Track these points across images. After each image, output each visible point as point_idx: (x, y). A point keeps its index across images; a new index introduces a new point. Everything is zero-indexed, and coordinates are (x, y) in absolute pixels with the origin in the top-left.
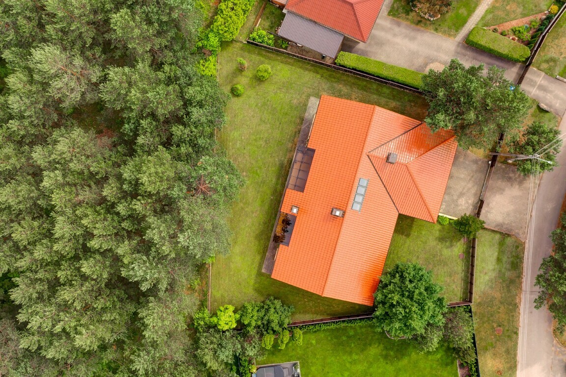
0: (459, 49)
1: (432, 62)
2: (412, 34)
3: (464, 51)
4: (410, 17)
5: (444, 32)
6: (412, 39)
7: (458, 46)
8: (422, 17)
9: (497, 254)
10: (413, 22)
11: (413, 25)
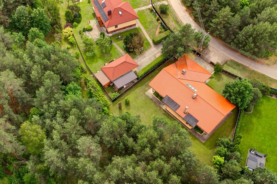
0: (156, 47)
1: (156, 55)
2: (143, 56)
3: (158, 47)
4: (137, 55)
5: (148, 49)
6: (145, 57)
7: (155, 47)
8: (140, 52)
9: (232, 68)
10: (139, 55)
11: (141, 55)
